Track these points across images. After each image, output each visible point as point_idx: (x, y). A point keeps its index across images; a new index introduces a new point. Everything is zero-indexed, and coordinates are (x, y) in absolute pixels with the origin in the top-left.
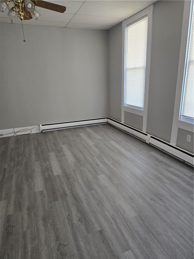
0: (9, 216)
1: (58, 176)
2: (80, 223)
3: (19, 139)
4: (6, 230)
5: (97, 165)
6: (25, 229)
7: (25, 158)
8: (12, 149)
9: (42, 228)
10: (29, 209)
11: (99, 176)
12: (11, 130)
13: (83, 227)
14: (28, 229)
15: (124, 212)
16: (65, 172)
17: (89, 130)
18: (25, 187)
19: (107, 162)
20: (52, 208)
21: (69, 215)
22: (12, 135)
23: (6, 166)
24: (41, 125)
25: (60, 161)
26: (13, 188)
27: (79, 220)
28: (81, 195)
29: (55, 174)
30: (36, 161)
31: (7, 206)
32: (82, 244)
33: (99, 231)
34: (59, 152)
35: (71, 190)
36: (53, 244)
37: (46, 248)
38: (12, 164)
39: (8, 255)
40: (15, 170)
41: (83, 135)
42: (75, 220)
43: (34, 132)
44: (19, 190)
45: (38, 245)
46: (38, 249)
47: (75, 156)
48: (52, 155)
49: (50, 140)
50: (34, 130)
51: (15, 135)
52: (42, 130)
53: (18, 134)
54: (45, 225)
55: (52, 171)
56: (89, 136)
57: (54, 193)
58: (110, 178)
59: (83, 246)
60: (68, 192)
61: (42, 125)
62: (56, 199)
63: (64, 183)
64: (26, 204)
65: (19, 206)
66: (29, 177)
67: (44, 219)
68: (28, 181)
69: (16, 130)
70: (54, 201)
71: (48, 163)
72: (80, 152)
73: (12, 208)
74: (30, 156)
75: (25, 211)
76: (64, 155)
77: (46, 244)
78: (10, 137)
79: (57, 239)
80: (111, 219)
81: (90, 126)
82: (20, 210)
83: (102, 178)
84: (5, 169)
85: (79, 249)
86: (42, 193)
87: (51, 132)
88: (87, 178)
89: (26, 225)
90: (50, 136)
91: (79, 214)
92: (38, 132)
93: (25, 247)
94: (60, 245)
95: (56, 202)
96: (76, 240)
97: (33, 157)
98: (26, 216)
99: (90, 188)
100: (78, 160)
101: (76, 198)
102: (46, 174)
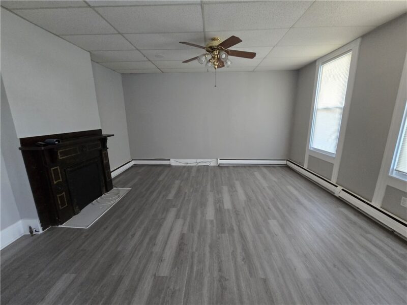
0: (183, 234)
1: (228, 210)
2: (243, 262)
3: (200, 169)
4: (180, 246)
5: (269, 208)
6: (194, 250)
7: (202, 186)
8: (193, 177)
9: (208, 254)
10: (199, 234)
11: (269, 221)
12: (194, 160)
13: (246, 268)
14: (196, 251)
15: (295, 269)
16: (235, 208)
17: (265, 170)
18: (199, 212)
19: (281, 207)
20: (219, 239)
21: (233, 251)
23: (187, 191)
24: (219, 159)
25: (231, 196)
26: (190, 211)
27: (243, 259)
28: (248, 235)
29: (226, 207)
30: (211, 191)
31: (183, 225)
32: (243, 285)
33: (263, 279)
34: (232, 188)
35: (239, 227)
36: (216, 274)
37: (209, 275)
38: (192, 190)
39: (178, 268)
40: (193, 195)
41: (257, 174)
42: (239, 259)
43: (212, 164)
44: (194, 215)
45: (202, 270)
46: (202, 273)
47: (246, 194)
48: (225, 189)
49: (225, 174)
50: (212, 163)
51: (197, 165)
52: (219, 164)
53: (200, 164)
54: (211, 252)
55: (223, 204)
56: (264, 177)
57: (223, 225)
58: (282, 226)
59: (243, 288)
60: (235, 228)
62: (223, 231)
63: (233, 218)
64: (198, 228)
65: (192, 228)
66: (203, 205)
67: (211, 247)
68: (201, 207)
69: (199, 160)
70: (222, 233)
71: (220, 196)
72: (253, 191)
73: (186, 228)
74: (206, 185)
75: (196, 234)
76: (236, 191)
77: (209, 270)
78: (193, 166)
79: (220, 270)
80: (278, 271)
81: (266, 166)
82: (193, 231)
83: (273, 223)
84: (186, 193)
86: (212, 221)
87: (227, 167)
88: (256, 220)
89: (195, 246)
90: (226, 170)
91: (243, 253)
92: (215, 165)
93: (192, 267)
94: (222, 277)
95: (223, 234)
96: (237, 278)
97: (209, 186)
98: (196, 238)
99: (259, 231)
100: (249, 199)
101: (242, 236)
102: (218, 205)
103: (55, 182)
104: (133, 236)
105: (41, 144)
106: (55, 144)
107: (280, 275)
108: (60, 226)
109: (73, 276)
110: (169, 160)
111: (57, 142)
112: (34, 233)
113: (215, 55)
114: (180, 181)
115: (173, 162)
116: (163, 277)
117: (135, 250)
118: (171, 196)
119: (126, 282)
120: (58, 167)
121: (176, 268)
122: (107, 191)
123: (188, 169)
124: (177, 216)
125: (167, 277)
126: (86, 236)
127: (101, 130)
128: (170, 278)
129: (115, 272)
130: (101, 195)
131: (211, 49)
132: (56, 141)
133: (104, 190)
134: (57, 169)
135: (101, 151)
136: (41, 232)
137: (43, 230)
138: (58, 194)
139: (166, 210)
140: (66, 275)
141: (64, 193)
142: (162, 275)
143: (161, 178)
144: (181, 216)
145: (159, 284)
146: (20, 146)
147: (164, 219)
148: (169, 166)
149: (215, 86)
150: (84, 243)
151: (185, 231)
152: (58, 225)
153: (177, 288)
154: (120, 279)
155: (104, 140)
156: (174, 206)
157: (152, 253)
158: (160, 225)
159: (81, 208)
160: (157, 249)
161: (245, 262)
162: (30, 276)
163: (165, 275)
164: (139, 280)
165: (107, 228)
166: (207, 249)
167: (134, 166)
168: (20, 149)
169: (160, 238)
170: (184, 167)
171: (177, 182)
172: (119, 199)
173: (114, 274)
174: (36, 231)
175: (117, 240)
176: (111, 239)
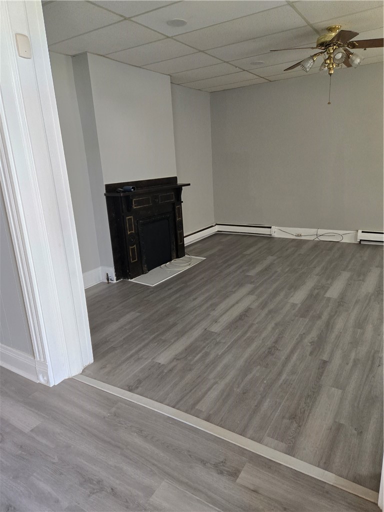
0: (250, 308)
1: (329, 298)
4: (241, 316)
6: (255, 322)
7: (306, 268)
8: (300, 254)
9: (269, 328)
10: (270, 312)
12: (313, 231)
13: (309, 349)
14: (257, 323)
15: (379, 365)
16: (342, 298)
18: (282, 294)
20: (293, 321)
21: (304, 334)
22: (312, 238)
23: (279, 270)
24: (360, 231)
25: (349, 285)
26: (271, 290)
27: (312, 343)
29: (328, 295)
30: (317, 275)
31: (254, 301)
32: (295, 357)
33: (324, 360)
34: (360, 275)
35: (331, 317)
36: (269, 343)
37: (260, 342)
38: (287, 270)
39: (230, 330)
40: (285, 275)
42: (307, 340)
43: (346, 240)
44: (275, 294)
45: (256, 337)
46: (254, 339)
47: (379, 287)
48: (345, 275)
49: (361, 256)
50: (347, 237)
51: (317, 239)
52: (361, 240)
53: (322, 238)
54: (274, 329)
55: (326, 291)
57: (308, 310)
60: (325, 316)
61: (363, 232)
62: (304, 316)
63: (329, 309)
64: (271, 306)
65: (263, 305)
66: (295, 287)
67: (277, 325)
68: (289, 290)
69: (321, 231)
70: (300, 317)
71: (329, 282)
73: (256, 304)
74: (315, 267)
75: (266, 311)
76: (363, 280)
77: (263, 340)
78: (309, 241)
79: (276, 342)
82: (263, 308)
84: (276, 272)
85: (288, 358)
86: (294, 305)
88: (367, 316)
89: (257, 320)
90: (367, 251)
91: (316, 338)
92: (353, 242)
93: (245, 333)
94: (274, 347)
96: (292, 352)
97: (318, 270)
98: (263, 315)
99: (360, 326)
100: (378, 292)
102: (316, 291)
103: (129, 233)
104: (194, 299)
105: (120, 191)
106: (131, 191)
107: (351, 364)
108: (130, 280)
109: (138, 314)
110: (270, 228)
111: (132, 190)
112: (110, 282)
113: (331, 53)
114: (275, 258)
115: (276, 232)
116: (213, 332)
117: (194, 309)
118: (252, 273)
119: (179, 327)
120: (132, 217)
121: (228, 330)
122: (178, 257)
123: (298, 243)
124: (251, 293)
125: (216, 333)
126: (151, 292)
127: (176, 177)
128: (219, 334)
129: (171, 320)
130: (170, 260)
131: (325, 45)
132: (132, 188)
133: (174, 254)
134: (131, 218)
135: (174, 205)
136: (115, 281)
137: (117, 280)
138: (131, 246)
139: (240, 285)
140: (133, 313)
141: (135, 246)
142: (213, 331)
143: (248, 252)
144: (256, 293)
145: (207, 335)
146: (104, 191)
147: (234, 292)
148: (270, 238)
149: (329, 103)
150: (148, 296)
151: (254, 306)
152: (128, 279)
153: (223, 341)
154: (174, 325)
155: (178, 190)
156: (251, 283)
157: (209, 315)
158: (226, 296)
159: (150, 269)
160: (215, 313)
161: (311, 345)
162: (108, 307)
163: (216, 332)
164: (191, 328)
165: (171, 289)
166: (272, 325)
167: (218, 234)
168: (105, 195)
169: (223, 306)
170: (293, 240)
171: (270, 259)
172: (189, 267)
173: (170, 321)
174: (111, 280)
175: (178, 299)
176: (173, 298)
